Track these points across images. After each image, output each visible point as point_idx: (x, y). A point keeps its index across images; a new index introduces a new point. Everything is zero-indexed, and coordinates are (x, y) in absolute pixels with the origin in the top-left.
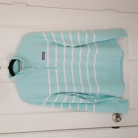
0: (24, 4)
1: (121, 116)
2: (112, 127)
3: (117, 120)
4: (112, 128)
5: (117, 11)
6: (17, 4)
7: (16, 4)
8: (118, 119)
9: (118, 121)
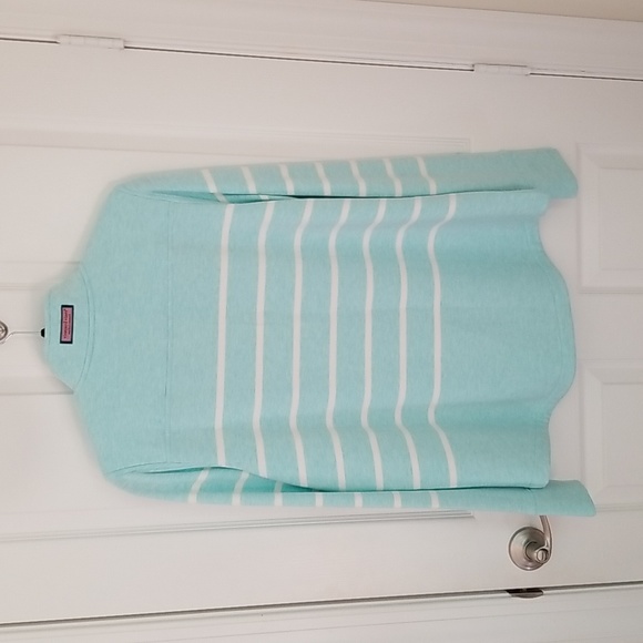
0: (109, 42)
1: (548, 539)
2: (509, 591)
3: (530, 559)
4: (508, 594)
5: (532, 69)
6: (81, 40)
7: (75, 40)
8: (538, 554)
9: (538, 565)
